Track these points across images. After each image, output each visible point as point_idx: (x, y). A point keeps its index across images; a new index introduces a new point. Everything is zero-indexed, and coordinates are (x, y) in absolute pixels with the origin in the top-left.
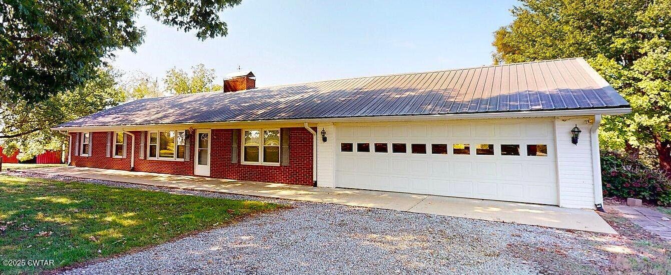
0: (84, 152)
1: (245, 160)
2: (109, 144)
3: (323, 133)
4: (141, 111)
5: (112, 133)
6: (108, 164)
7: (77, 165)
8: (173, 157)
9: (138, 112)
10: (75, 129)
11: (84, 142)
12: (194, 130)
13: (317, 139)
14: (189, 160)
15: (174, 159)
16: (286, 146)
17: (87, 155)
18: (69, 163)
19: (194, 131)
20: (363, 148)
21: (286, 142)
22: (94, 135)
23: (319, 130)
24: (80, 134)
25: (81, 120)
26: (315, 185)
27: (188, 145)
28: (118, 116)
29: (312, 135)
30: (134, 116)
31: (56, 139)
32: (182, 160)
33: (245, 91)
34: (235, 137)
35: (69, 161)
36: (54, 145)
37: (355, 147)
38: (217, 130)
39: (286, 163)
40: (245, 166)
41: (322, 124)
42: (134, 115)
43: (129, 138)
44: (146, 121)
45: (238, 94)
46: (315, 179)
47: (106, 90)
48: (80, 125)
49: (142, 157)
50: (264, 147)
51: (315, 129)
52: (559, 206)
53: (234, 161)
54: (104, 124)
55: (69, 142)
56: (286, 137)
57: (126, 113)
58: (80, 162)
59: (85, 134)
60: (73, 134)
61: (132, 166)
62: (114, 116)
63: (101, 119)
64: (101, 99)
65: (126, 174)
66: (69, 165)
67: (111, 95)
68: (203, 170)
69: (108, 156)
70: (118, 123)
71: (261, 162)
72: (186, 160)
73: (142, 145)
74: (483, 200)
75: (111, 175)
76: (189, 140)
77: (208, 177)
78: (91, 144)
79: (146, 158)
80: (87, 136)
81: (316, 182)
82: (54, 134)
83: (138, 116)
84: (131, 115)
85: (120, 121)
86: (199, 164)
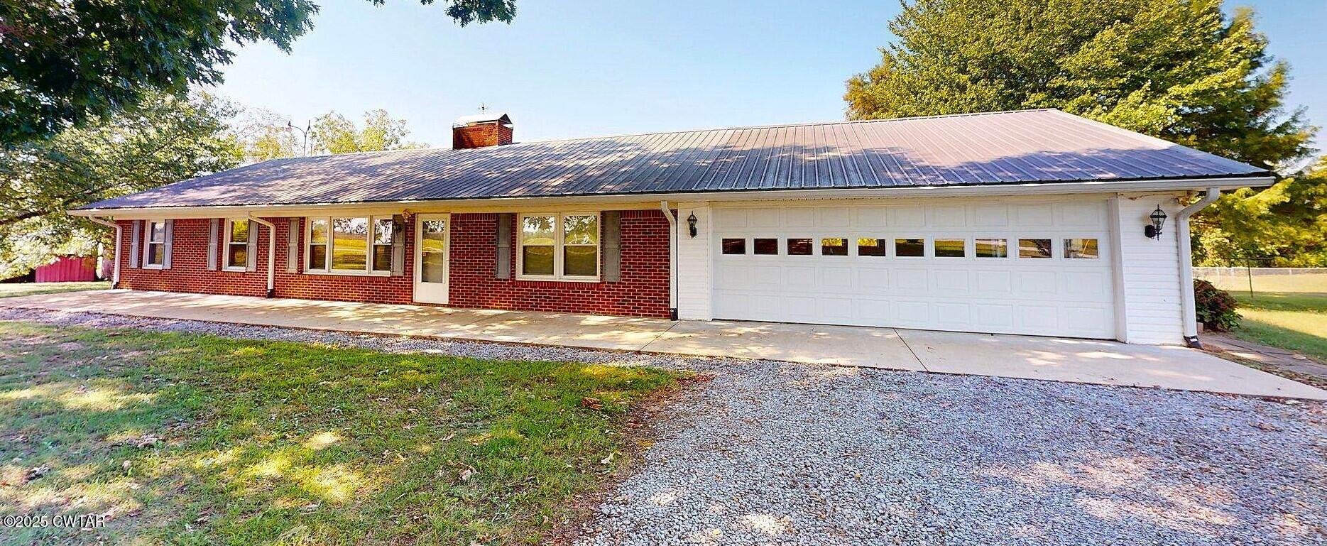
0: (152, 261)
1: (524, 273)
2: (213, 244)
3: (692, 220)
4: (283, 178)
5: (221, 221)
6: (213, 284)
7: (136, 287)
8: (364, 268)
9: (278, 181)
10: (126, 213)
11: (152, 240)
12: (413, 216)
13: (678, 232)
14: (402, 274)
15: (368, 271)
16: (612, 245)
17: (159, 267)
18: (114, 283)
19: (413, 218)
20: (765, 247)
21: (612, 237)
22: (177, 225)
23: (683, 215)
24: (143, 223)
25: (141, 197)
26: (674, 316)
27: (399, 245)
28: (231, 188)
29: (667, 224)
30: (270, 188)
31: (82, 233)
32: (386, 274)
33: (496, 147)
34: (503, 230)
35: (116, 278)
36: (79, 244)
37: (750, 247)
38: (464, 216)
39: (613, 275)
40: (524, 284)
41: (687, 205)
42: (268, 186)
43: (263, 231)
44: (302, 197)
45: (484, 152)
46: (673, 306)
47: (200, 139)
48: (141, 205)
49: (292, 268)
50: (565, 247)
51: (675, 213)
52: (1125, 343)
53: (503, 274)
54: (202, 203)
55: (114, 240)
56: (612, 228)
57: (251, 183)
58: (143, 282)
59: (153, 225)
60: (125, 224)
61: (270, 287)
62: (223, 188)
63: (191, 194)
64: (192, 157)
65: (256, 306)
66: (115, 287)
67: (212, 149)
68: (433, 292)
69: (212, 266)
70: (236, 202)
71: (558, 276)
72: (395, 274)
73: (293, 244)
74: (992, 334)
75: (222, 310)
76: (401, 234)
77: (444, 306)
78: (169, 244)
79: (302, 272)
80: (160, 226)
81: (676, 310)
82: (78, 223)
83: (282, 188)
84: (264, 186)
85: (238, 198)
86: (424, 280)
